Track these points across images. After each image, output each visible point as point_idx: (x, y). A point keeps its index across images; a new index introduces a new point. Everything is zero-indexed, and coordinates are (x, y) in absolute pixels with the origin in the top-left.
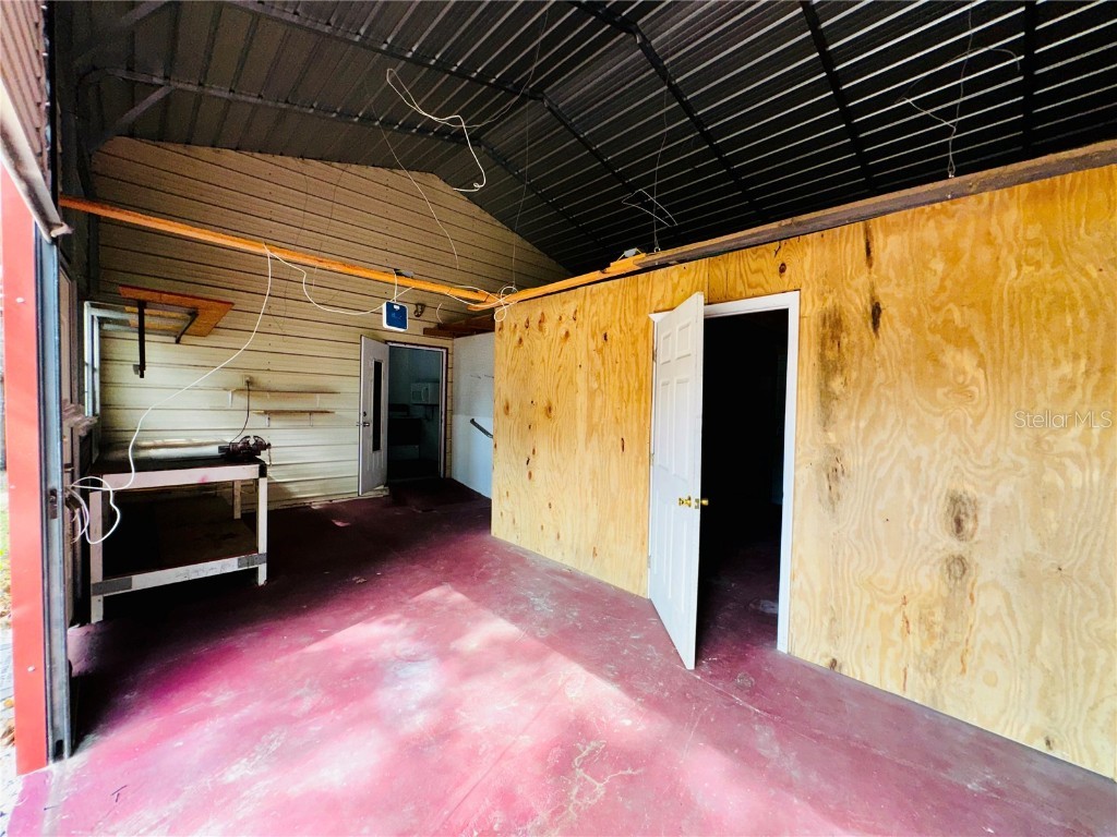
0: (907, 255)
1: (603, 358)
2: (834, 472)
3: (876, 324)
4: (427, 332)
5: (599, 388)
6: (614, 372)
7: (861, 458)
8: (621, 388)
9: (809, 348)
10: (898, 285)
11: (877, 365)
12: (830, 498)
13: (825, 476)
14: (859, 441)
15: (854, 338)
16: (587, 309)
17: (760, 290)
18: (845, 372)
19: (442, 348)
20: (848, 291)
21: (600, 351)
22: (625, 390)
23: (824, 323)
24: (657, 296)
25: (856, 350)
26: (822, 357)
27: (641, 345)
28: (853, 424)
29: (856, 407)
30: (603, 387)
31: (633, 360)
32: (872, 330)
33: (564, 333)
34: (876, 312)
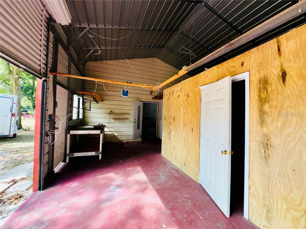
0: (299, 47)
1: (187, 102)
2: (266, 145)
3: (284, 80)
4: (153, 98)
5: (186, 111)
6: (190, 106)
7: (279, 140)
8: (192, 111)
9: (254, 94)
10: (295, 61)
11: (286, 98)
12: (265, 156)
13: (262, 146)
14: (278, 132)
15: (274, 87)
16: (183, 87)
17: (234, 74)
18: (270, 102)
19: (157, 102)
20: (270, 68)
21: (186, 100)
22: (193, 112)
23: (260, 83)
24: (202, 81)
25: (275, 93)
26: (260, 97)
27: (197, 97)
28: (275, 125)
29: (276, 117)
30: (187, 111)
31: (195, 102)
32: (282, 83)
33: (178, 95)
34: (284, 75)
